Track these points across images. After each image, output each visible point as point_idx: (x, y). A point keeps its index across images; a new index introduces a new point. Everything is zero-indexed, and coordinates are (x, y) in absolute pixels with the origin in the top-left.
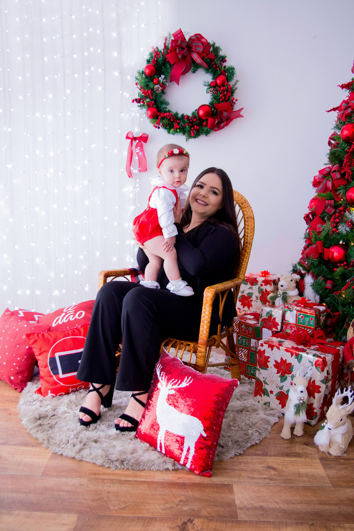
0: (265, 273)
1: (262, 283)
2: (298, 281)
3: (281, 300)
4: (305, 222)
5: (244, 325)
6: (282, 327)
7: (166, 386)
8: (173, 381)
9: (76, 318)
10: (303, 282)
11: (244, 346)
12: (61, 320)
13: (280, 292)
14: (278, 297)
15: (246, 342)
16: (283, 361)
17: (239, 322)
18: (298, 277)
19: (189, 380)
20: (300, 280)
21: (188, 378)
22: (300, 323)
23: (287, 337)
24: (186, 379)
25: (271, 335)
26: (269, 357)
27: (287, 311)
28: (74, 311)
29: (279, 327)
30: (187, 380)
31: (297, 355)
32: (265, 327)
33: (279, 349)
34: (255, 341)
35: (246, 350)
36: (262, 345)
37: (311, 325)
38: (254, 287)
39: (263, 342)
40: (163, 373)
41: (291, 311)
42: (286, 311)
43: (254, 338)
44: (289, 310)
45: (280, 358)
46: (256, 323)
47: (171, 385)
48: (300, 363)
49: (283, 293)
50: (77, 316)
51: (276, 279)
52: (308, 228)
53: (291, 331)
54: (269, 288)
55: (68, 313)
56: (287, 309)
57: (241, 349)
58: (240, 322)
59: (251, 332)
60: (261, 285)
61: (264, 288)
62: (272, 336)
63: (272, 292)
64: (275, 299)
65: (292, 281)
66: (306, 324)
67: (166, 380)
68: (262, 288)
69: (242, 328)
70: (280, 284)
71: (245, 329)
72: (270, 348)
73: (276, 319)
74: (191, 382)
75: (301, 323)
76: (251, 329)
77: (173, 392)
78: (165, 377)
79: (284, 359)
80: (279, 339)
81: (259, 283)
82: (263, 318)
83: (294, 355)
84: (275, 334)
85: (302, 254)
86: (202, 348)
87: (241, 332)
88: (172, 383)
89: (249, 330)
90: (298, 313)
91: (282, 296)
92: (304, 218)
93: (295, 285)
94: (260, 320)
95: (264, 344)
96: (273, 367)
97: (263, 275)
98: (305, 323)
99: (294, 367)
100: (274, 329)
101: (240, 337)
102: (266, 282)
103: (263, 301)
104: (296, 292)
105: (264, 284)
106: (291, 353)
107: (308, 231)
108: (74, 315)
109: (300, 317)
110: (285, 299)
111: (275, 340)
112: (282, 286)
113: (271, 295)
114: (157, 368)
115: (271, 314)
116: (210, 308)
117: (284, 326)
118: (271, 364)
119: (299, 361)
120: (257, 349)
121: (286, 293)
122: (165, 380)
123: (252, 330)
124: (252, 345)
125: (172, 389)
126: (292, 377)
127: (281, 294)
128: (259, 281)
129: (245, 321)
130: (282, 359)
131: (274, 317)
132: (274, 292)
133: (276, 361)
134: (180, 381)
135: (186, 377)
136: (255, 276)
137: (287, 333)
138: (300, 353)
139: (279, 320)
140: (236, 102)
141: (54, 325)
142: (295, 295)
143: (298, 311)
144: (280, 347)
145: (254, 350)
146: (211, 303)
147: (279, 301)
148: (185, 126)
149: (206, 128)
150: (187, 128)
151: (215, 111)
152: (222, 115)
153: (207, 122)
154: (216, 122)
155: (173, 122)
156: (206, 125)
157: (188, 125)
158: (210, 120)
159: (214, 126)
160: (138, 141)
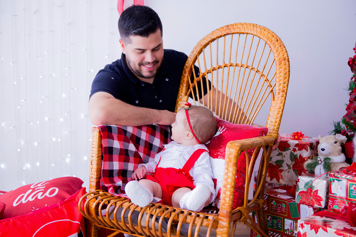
0: (298, 135)
1: (295, 148)
2: (344, 143)
3: (322, 167)
4: (349, 68)
5: (274, 201)
6: (327, 203)
9: (46, 195)
10: (352, 144)
11: (276, 228)
12: (26, 198)
13: (321, 158)
14: (319, 163)
15: (277, 223)
17: (267, 197)
18: (343, 138)
20: (346, 142)
22: (352, 196)
23: (335, 215)
25: (313, 213)
27: (334, 181)
28: (45, 187)
29: (323, 203)
32: (303, 203)
33: (327, 231)
34: (291, 221)
35: (278, 234)
36: (302, 226)
38: (284, 153)
39: (303, 222)
41: (339, 181)
42: (332, 180)
43: (289, 218)
44: (337, 180)
46: (291, 199)
49: (325, 159)
50: (47, 194)
51: (313, 142)
52: (354, 76)
53: (340, 207)
54: (305, 154)
55: (36, 189)
56: (334, 178)
57: (272, 233)
58: (269, 197)
59: (285, 210)
60: (294, 150)
61: (298, 153)
62: (313, 215)
63: (309, 158)
64: (315, 167)
65: (336, 143)
68: (295, 153)
69: (272, 205)
70: (320, 147)
71: (276, 206)
72: (313, 230)
73: (318, 192)
75: (354, 197)
76: (284, 206)
80: (324, 218)
81: (291, 148)
82: (300, 191)
84: (318, 211)
85: (346, 109)
87: (271, 211)
89: (282, 207)
90: (349, 182)
91: (323, 163)
92: (349, 63)
93: (340, 148)
94: (297, 193)
95: (305, 225)
97: (296, 137)
100: (316, 206)
101: (270, 217)
102: (301, 147)
103: (297, 170)
104: (342, 157)
105: (297, 148)
107: (353, 80)
108: (44, 192)
109: (352, 188)
110: (328, 166)
111: (319, 220)
112: (323, 150)
113: (309, 161)
115: (311, 184)
116: (235, 168)
117: (330, 201)
120: (293, 232)
121: (330, 159)
123: (286, 208)
124: (286, 228)
127: (322, 160)
128: (290, 145)
129: (276, 195)
131: (315, 189)
132: (312, 159)
136: (285, 139)
137: (334, 210)
139: (322, 194)
141: (15, 205)
142: (341, 161)
143: (348, 180)
144: (328, 229)
145: (290, 233)
146: (235, 162)
147: (319, 169)
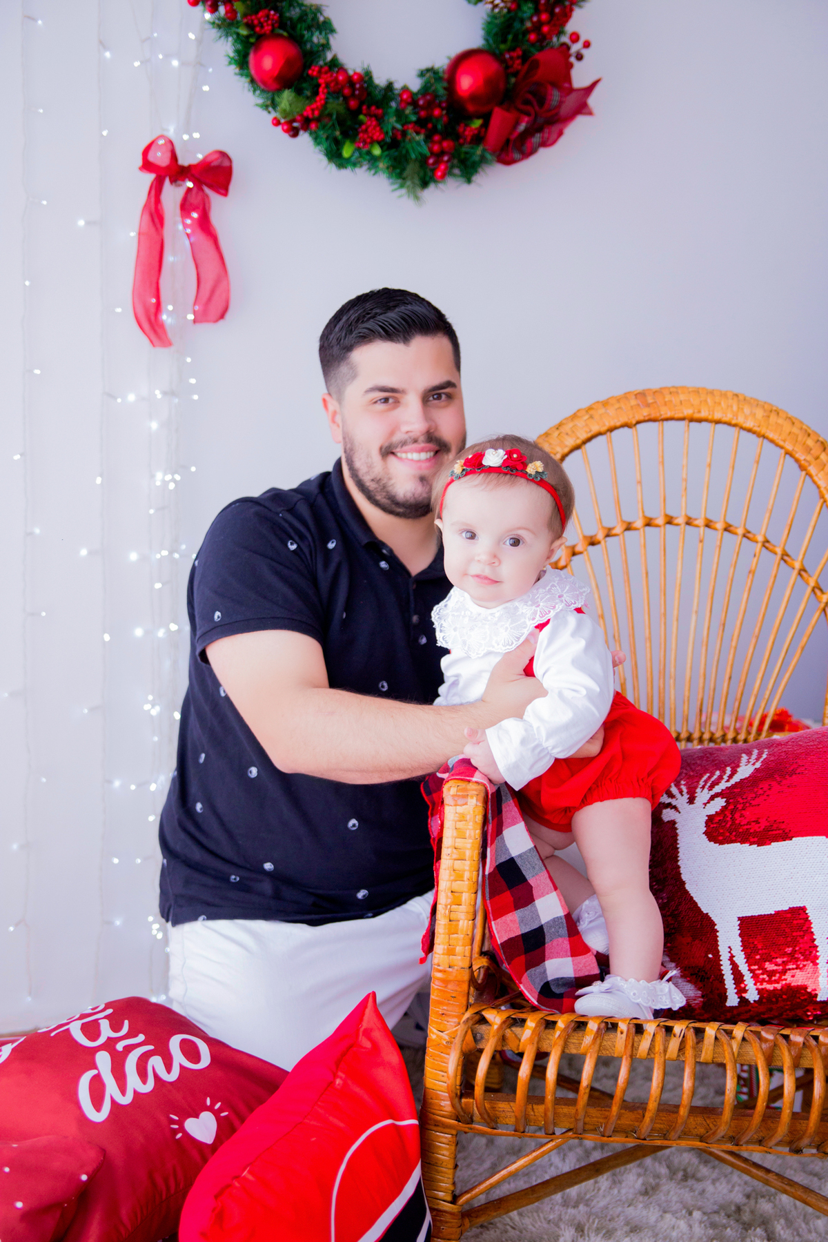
9: (181, 1068)
50: (180, 1059)
108: (163, 1054)
140: (585, 52)
148: (404, 133)
149: (479, 151)
150: (418, 143)
151: (513, 80)
152: (542, 100)
153: (485, 125)
154: (522, 127)
155: (355, 114)
156: (478, 139)
157: (418, 133)
158: (499, 116)
159: (508, 141)
160: (190, 184)
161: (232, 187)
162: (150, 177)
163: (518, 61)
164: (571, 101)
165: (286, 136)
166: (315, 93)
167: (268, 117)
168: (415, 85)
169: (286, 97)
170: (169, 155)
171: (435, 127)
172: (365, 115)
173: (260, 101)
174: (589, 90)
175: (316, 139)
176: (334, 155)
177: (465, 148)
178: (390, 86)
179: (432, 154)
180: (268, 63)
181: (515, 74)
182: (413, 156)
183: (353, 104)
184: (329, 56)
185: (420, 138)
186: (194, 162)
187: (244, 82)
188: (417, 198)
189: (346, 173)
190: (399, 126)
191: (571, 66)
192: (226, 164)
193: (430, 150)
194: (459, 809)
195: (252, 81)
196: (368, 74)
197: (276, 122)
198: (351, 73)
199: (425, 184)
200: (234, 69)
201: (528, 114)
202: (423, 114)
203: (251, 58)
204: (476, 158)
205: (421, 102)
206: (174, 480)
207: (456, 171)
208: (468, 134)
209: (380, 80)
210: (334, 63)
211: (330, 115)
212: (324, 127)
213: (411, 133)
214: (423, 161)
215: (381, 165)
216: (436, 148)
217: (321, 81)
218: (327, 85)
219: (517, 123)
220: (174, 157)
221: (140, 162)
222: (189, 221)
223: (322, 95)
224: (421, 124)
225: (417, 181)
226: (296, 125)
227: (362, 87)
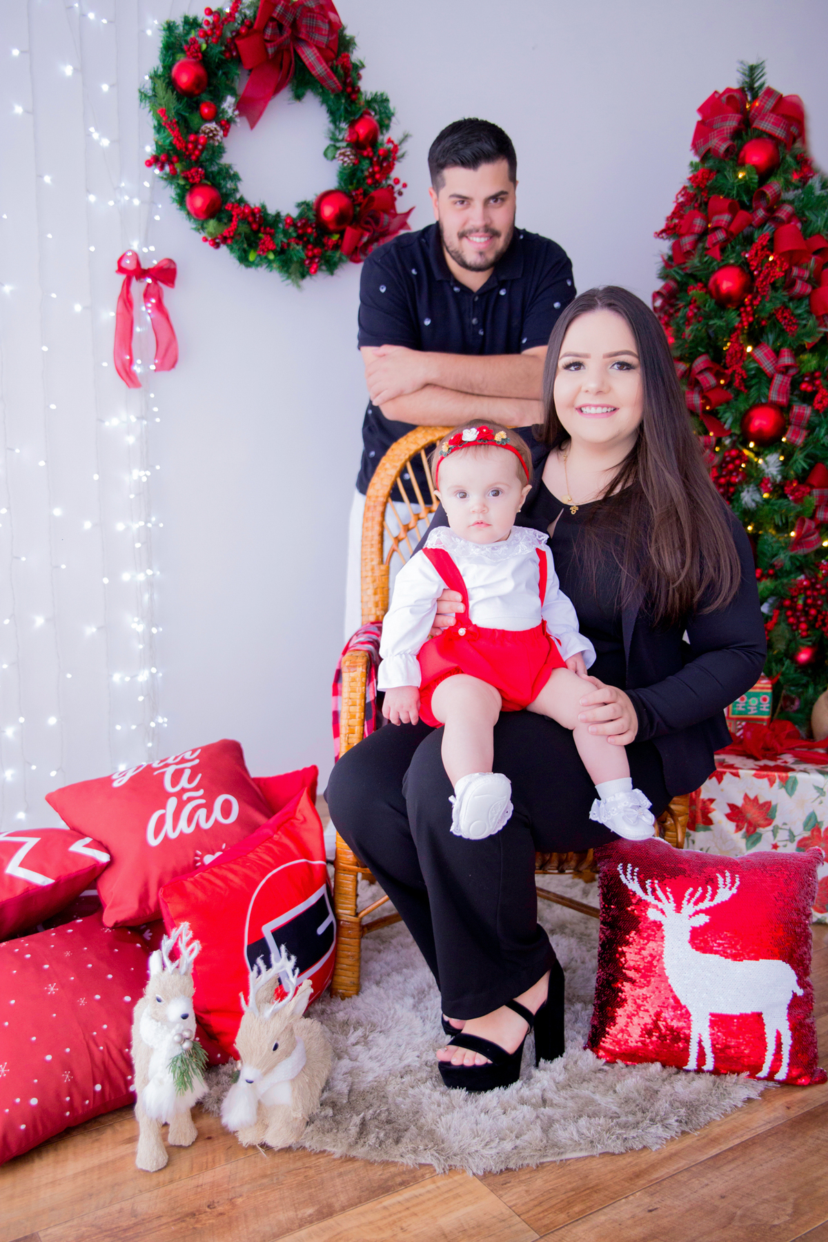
7: (678, 908)
8: (692, 895)
16: (753, 801)
19: (728, 880)
21: (724, 877)
24: (720, 880)
26: (712, 801)
28: (202, 792)
30: (725, 881)
31: (784, 781)
37: (762, 713)
40: (653, 883)
45: (742, 796)
47: (691, 904)
48: (793, 797)
66: (752, 712)
67: (670, 896)
74: (738, 883)
75: (740, 713)
77: (703, 919)
78: (664, 892)
79: (752, 796)
83: (777, 781)
86: (679, 804)
88: (693, 900)
96: (725, 820)
98: (750, 710)
99: (779, 809)
106: (769, 780)
114: (622, 877)
118: (718, 815)
119: (791, 792)
122: (668, 898)
125: (697, 913)
126: (775, 832)
130: (746, 797)
133: (732, 806)
134: (709, 888)
135: (718, 875)
138: (790, 774)
140: (404, 190)
144: (739, 772)
148: (289, 245)
149: (338, 254)
150: (298, 251)
151: (358, 209)
152: (377, 221)
153: (341, 238)
154: (365, 239)
155: (256, 232)
156: (337, 246)
157: (298, 244)
158: (350, 232)
159: (356, 248)
160: (149, 281)
161: (177, 282)
162: (123, 277)
163: (361, 197)
164: (396, 221)
165: (212, 249)
166: (230, 220)
167: (199, 236)
168: (294, 213)
169: (212, 224)
170: (135, 262)
171: (308, 240)
172: (263, 233)
173: (194, 226)
174: (408, 214)
175: (232, 250)
176: (244, 259)
177: (329, 253)
178: (278, 215)
179: (308, 257)
180: (199, 202)
181: (360, 205)
182: (295, 259)
183: (255, 226)
184: (238, 196)
185: (299, 248)
186: (151, 267)
187: (183, 214)
188: (299, 286)
189: (252, 271)
190: (285, 240)
191: (395, 199)
192: (172, 267)
193: (306, 255)
194: (352, 674)
195: (189, 213)
196: (264, 207)
197: (205, 240)
198: (252, 206)
199: (303, 276)
200: (176, 206)
201: (368, 230)
202: (300, 231)
203: (187, 198)
204: (336, 259)
205: (299, 225)
206: (146, 475)
207: (324, 268)
208: (330, 243)
209: (272, 211)
210: (241, 200)
211: (240, 234)
212: (236, 242)
213: (293, 244)
214: (302, 262)
215: (275, 265)
216: (310, 254)
217: (234, 213)
218: (238, 215)
219: (362, 236)
220: (138, 264)
221: (116, 268)
222: (149, 305)
223: (234, 223)
224: (300, 238)
225: (298, 275)
226: (217, 241)
227: (260, 216)
